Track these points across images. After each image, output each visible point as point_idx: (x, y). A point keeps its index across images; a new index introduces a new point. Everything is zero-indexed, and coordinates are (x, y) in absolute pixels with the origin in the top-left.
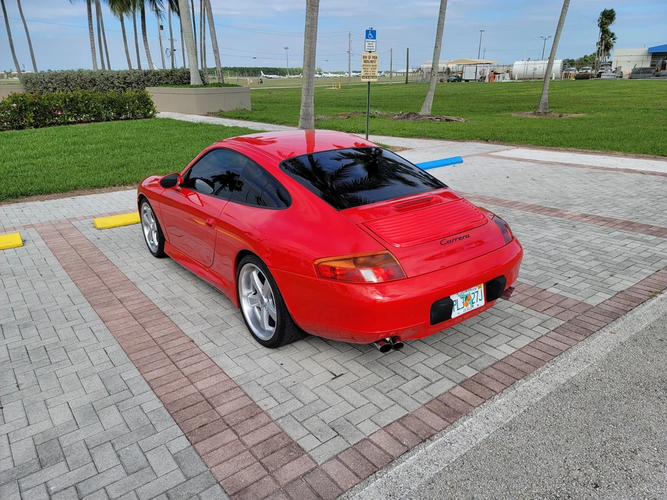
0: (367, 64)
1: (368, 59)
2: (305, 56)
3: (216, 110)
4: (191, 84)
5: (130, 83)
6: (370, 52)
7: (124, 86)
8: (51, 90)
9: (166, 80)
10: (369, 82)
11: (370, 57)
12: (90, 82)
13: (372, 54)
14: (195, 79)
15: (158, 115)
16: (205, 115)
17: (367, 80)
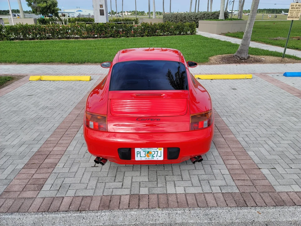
0: (294, 9)
1: (294, 7)
2: (252, 5)
3: (226, 32)
4: (219, 19)
5: (198, 19)
6: (297, 2)
7: (195, 20)
8: (171, 21)
9: (211, 17)
10: (293, 20)
11: (296, 5)
12: (184, 18)
13: (298, 4)
14: (221, 16)
15: (197, 33)
16: (220, 34)
17: (291, 19)
